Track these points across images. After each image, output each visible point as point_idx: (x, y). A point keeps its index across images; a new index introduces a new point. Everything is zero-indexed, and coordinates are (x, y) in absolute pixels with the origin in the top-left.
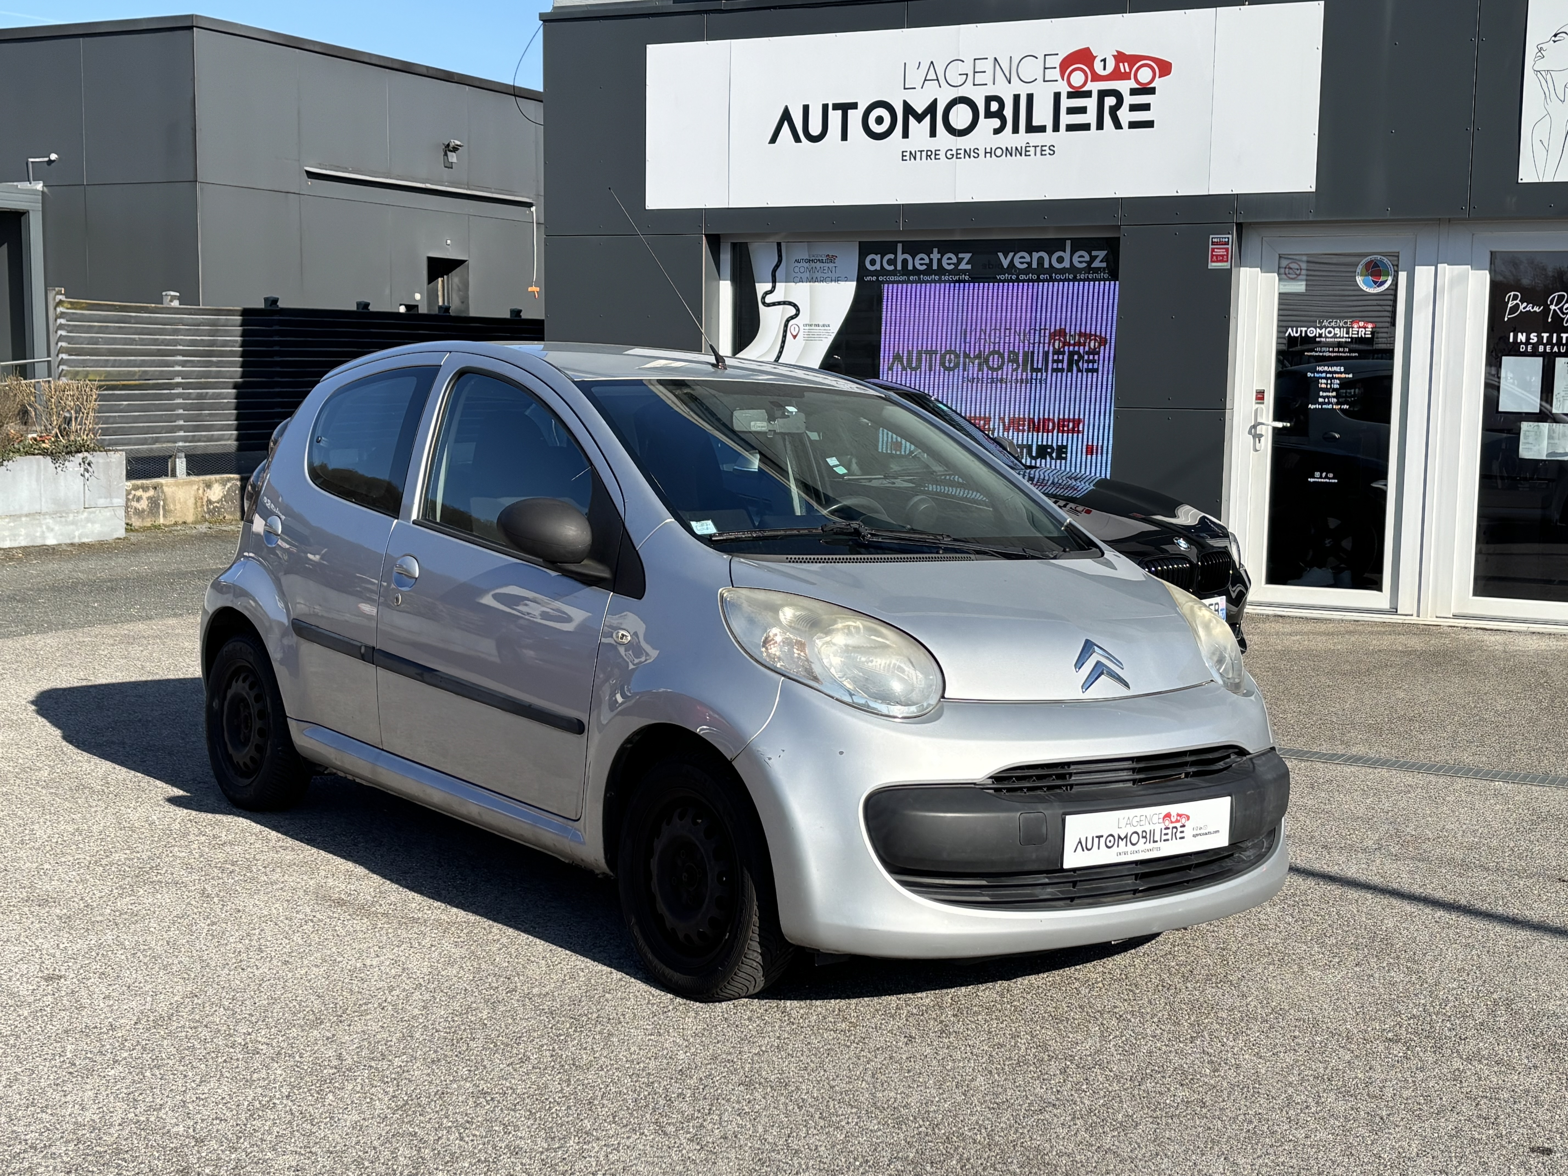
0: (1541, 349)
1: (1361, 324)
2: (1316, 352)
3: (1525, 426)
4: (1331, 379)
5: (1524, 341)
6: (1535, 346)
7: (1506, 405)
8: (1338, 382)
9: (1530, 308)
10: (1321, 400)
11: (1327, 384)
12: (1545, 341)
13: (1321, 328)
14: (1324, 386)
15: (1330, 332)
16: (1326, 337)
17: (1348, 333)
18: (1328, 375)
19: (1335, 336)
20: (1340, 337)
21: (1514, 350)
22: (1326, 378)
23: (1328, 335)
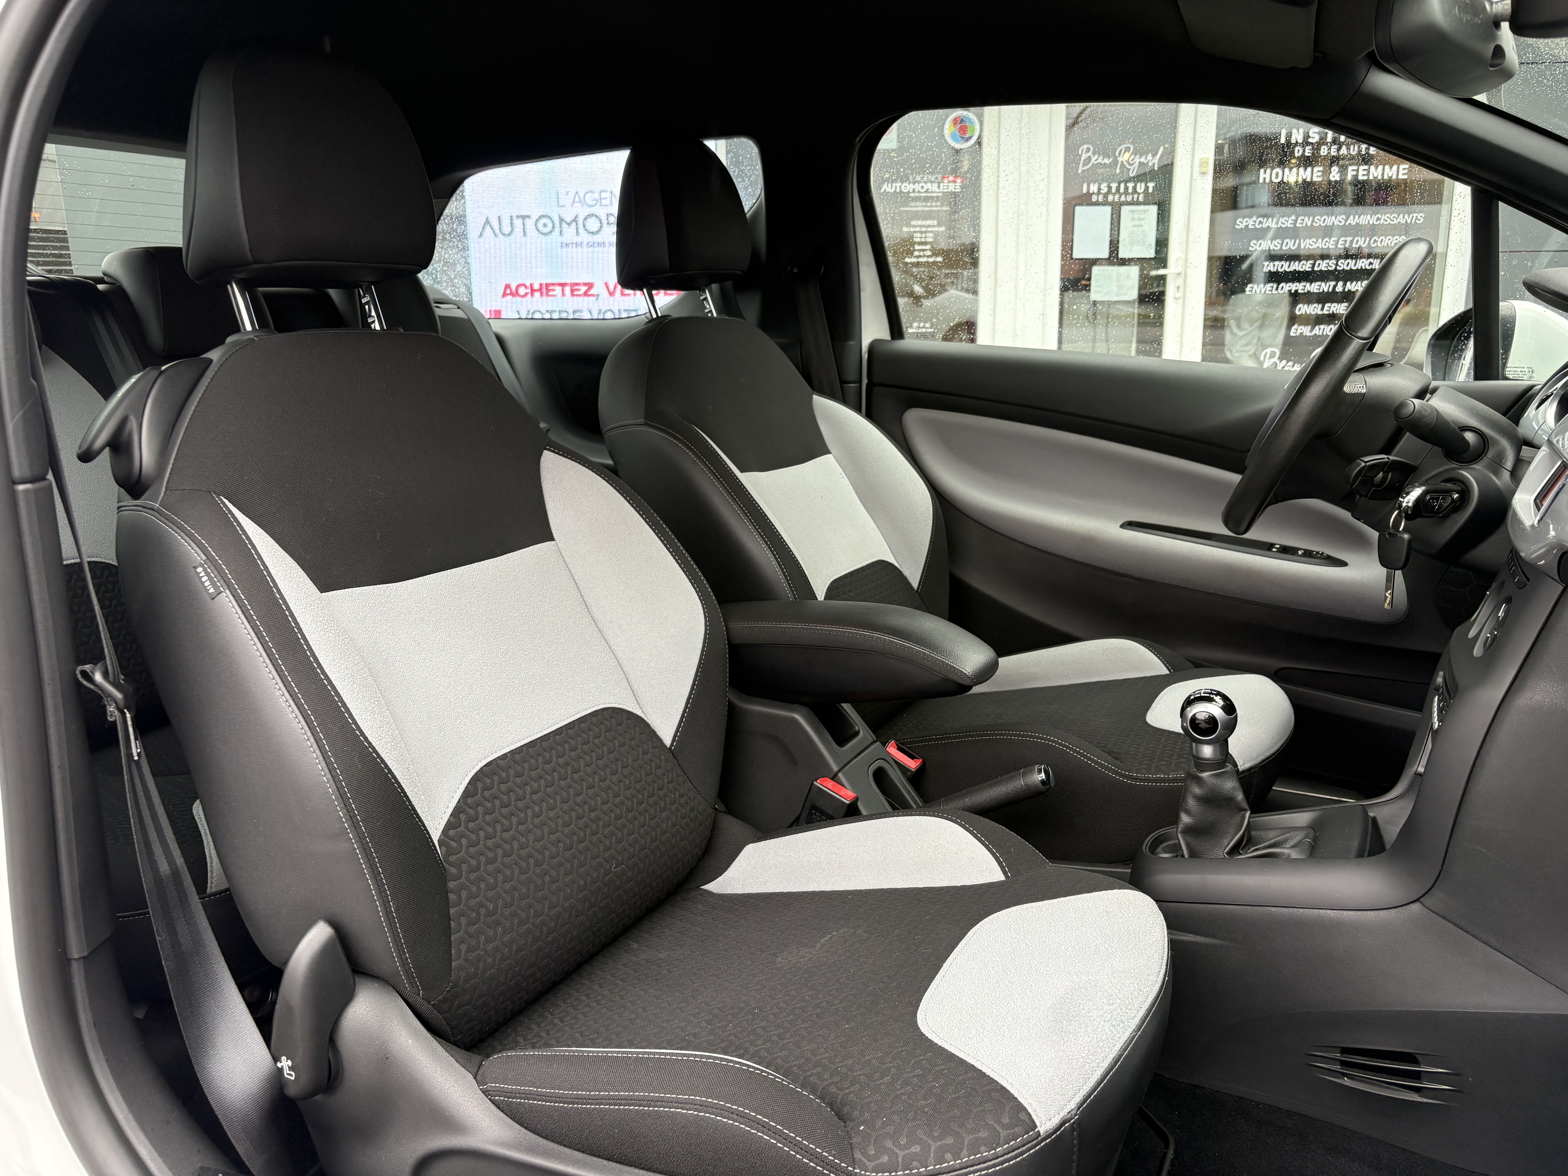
0: (1110, 198)
1: (951, 178)
2: (911, 207)
3: (1095, 270)
4: (926, 232)
5: (1096, 191)
6: (1106, 196)
7: (1079, 253)
8: (931, 235)
9: (1100, 161)
10: (916, 253)
11: (921, 238)
12: (1114, 190)
13: (914, 183)
14: (918, 240)
15: (922, 187)
16: (919, 192)
17: (939, 187)
18: (923, 229)
19: (927, 191)
20: (932, 192)
21: (1086, 200)
22: (921, 232)
23: (922, 191)
